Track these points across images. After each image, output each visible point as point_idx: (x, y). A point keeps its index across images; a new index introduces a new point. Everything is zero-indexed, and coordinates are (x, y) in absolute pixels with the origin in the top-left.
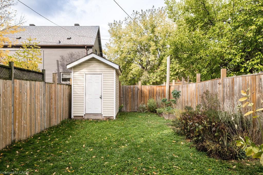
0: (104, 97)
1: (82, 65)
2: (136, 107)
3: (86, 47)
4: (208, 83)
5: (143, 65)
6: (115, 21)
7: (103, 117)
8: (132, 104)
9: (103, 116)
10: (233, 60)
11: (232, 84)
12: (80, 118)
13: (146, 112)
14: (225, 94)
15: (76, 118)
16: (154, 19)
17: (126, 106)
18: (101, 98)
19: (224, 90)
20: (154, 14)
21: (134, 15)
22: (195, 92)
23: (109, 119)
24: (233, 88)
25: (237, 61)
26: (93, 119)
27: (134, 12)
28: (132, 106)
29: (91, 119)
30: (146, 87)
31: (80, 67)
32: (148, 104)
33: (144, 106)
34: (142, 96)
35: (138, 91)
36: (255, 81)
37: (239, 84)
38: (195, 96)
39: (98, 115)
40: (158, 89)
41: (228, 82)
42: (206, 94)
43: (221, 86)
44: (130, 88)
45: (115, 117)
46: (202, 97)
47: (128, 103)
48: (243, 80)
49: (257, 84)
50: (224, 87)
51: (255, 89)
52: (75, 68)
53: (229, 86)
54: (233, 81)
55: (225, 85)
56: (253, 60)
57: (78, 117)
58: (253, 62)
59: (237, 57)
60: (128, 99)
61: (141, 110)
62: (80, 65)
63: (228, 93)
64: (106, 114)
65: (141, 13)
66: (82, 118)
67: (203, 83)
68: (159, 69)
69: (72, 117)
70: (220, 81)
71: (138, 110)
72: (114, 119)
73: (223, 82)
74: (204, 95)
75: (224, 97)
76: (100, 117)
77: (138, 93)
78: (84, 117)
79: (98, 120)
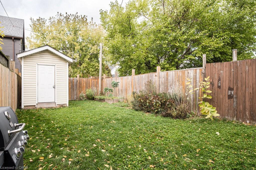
0: (58, 87)
1: (34, 56)
2: (76, 96)
3: (13, 38)
4: (144, 76)
6: (40, 18)
7: (56, 105)
8: (72, 94)
9: (56, 104)
11: (166, 76)
12: (32, 107)
13: (85, 100)
14: (161, 82)
15: (27, 107)
16: (76, 24)
18: (54, 87)
19: (160, 80)
20: (77, 19)
21: (59, 17)
22: (130, 82)
23: (62, 106)
24: (167, 79)
26: (46, 107)
27: (58, 14)
28: (72, 96)
29: (44, 107)
30: (84, 80)
31: (31, 57)
33: (83, 95)
34: (80, 87)
35: (77, 82)
36: (184, 74)
37: (172, 76)
38: (130, 85)
39: (51, 104)
41: (163, 75)
43: (157, 78)
44: (70, 80)
45: (68, 104)
48: (175, 73)
49: (186, 75)
50: (160, 78)
51: (184, 78)
52: (26, 58)
53: (164, 77)
54: (167, 74)
55: (161, 76)
57: (29, 107)
61: (81, 98)
62: (31, 56)
63: (163, 82)
64: (60, 102)
65: (65, 15)
66: (34, 107)
69: (23, 107)
70: (156, 74)
71: (77, 99)
72: (68, 106)
73: (159, 75)
75: (160, 84)
76: (53, 106)
77: (77, 85)
78: (36, 106)
79: (52, 108)
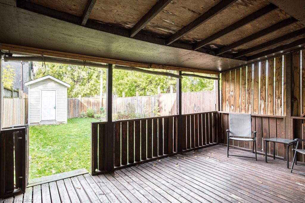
0: (58, 108)
1: (39, 83)
2: (77, 115)
4: (130, 98)
5: (75, 79)
7: (57, 123)
8: (74, 112)
9: (57, 121)
10: (142, 85)
11: (141, 100)
12: (37, 124)
13: (86, 118)
15: (32, 124)
17: (69, 114)
18: (55, 108)
19: (138, 103)
23: (62, 123)
25: (144, 86)
26: (48, 124)
28: (74, 114)
29: (46, 124)
30: (85, 99)
32: (87, 111)
33: (84, 113)
34: (81, 106)
35: (78, 102)
39: (52, 121)
40: (94, 101)
41: (139, 99)
42: (129, 105)
43: (136, 100)
44: (72, 100)
45: (66, 121)
46: (127, 107)
47: (70, 112)
49: (151, 100)
51: (150, 103)
52: (32, 85)
56: (151, 86)
57: (34, 124)
58: (151, 87)
59: (144, 83)
60: (70, 108)
61: (82, 116)
64: (59, 120)
66: (38, 124)
67: (126, 98)
68: (90, 83)
69: (29, 124)
71: (78, 116)
72: (66, 123)
74: (128, 105)
76: (54, 123)
77: (78, 104)
78: (40, 123)
79: (53, 125)
